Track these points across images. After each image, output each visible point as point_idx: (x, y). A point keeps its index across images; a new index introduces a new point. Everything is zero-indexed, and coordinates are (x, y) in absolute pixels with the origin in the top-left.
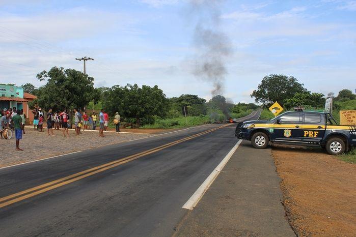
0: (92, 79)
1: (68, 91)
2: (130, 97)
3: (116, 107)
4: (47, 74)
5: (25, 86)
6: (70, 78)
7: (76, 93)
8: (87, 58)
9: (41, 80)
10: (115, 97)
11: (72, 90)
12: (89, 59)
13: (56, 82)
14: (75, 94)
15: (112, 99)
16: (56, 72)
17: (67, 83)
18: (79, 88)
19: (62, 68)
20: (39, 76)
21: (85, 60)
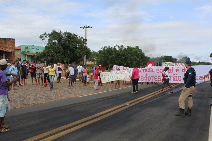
2: (117, 54)
4: (47, 35)
9: (42, 40)
12: (89, 27)
21: (86, 28)
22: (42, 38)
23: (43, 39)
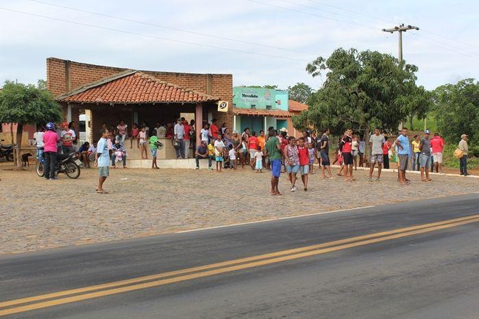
0: (414, 68)
1: (364, 93)
3: (465, 125)
4: (325, 63)
5: (295, 88)
6: (370, 68)
7: (380, 97)
8: (406, 26)
9: (314, 75)
10: (465, 104)
11: (374, 92)
12: (410, 27)
13: (342, 77)
14: (378, 99)
15: (458, 108)
16: (343, 59)
17: (362, 78)
18: (387, 88)
19: (353, 50)
20: (311, 68)
21: (401, 31)
22: (314, 72)
23: (317, 74)
